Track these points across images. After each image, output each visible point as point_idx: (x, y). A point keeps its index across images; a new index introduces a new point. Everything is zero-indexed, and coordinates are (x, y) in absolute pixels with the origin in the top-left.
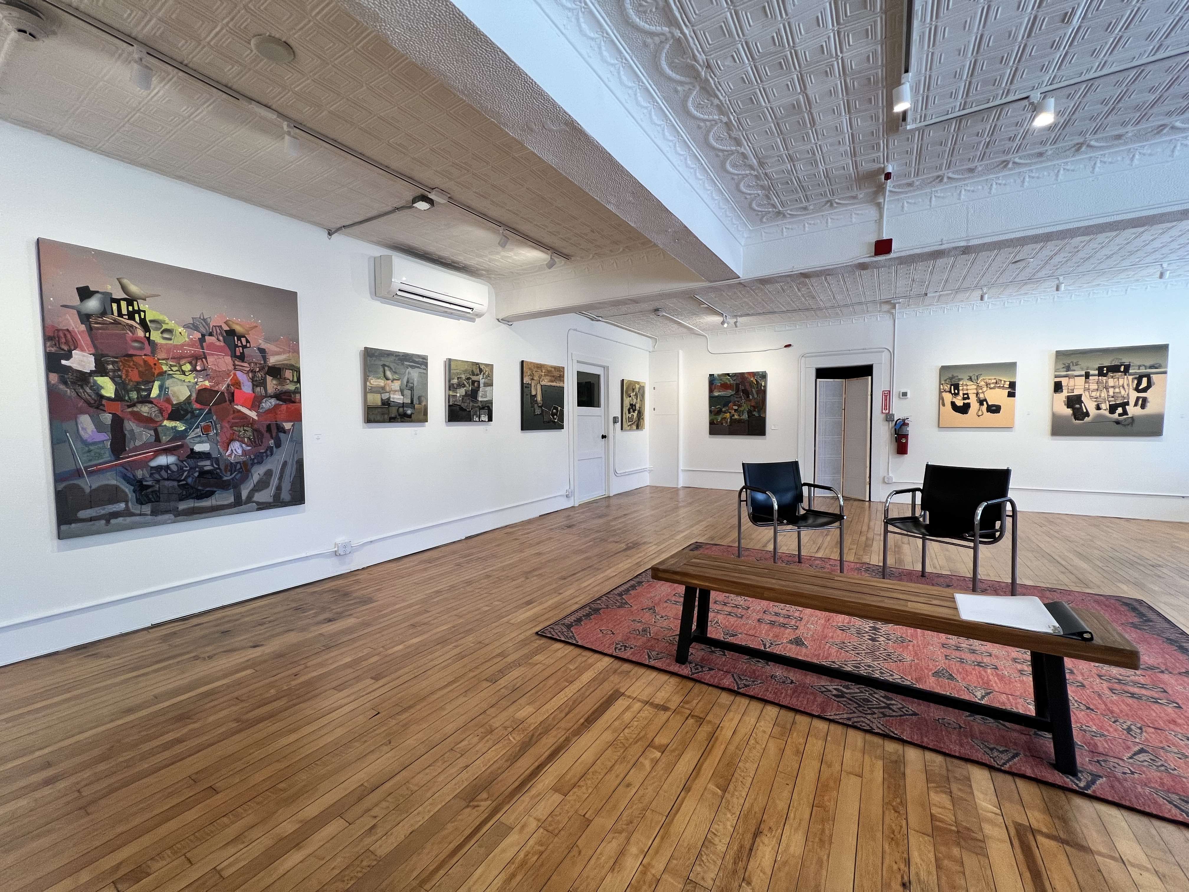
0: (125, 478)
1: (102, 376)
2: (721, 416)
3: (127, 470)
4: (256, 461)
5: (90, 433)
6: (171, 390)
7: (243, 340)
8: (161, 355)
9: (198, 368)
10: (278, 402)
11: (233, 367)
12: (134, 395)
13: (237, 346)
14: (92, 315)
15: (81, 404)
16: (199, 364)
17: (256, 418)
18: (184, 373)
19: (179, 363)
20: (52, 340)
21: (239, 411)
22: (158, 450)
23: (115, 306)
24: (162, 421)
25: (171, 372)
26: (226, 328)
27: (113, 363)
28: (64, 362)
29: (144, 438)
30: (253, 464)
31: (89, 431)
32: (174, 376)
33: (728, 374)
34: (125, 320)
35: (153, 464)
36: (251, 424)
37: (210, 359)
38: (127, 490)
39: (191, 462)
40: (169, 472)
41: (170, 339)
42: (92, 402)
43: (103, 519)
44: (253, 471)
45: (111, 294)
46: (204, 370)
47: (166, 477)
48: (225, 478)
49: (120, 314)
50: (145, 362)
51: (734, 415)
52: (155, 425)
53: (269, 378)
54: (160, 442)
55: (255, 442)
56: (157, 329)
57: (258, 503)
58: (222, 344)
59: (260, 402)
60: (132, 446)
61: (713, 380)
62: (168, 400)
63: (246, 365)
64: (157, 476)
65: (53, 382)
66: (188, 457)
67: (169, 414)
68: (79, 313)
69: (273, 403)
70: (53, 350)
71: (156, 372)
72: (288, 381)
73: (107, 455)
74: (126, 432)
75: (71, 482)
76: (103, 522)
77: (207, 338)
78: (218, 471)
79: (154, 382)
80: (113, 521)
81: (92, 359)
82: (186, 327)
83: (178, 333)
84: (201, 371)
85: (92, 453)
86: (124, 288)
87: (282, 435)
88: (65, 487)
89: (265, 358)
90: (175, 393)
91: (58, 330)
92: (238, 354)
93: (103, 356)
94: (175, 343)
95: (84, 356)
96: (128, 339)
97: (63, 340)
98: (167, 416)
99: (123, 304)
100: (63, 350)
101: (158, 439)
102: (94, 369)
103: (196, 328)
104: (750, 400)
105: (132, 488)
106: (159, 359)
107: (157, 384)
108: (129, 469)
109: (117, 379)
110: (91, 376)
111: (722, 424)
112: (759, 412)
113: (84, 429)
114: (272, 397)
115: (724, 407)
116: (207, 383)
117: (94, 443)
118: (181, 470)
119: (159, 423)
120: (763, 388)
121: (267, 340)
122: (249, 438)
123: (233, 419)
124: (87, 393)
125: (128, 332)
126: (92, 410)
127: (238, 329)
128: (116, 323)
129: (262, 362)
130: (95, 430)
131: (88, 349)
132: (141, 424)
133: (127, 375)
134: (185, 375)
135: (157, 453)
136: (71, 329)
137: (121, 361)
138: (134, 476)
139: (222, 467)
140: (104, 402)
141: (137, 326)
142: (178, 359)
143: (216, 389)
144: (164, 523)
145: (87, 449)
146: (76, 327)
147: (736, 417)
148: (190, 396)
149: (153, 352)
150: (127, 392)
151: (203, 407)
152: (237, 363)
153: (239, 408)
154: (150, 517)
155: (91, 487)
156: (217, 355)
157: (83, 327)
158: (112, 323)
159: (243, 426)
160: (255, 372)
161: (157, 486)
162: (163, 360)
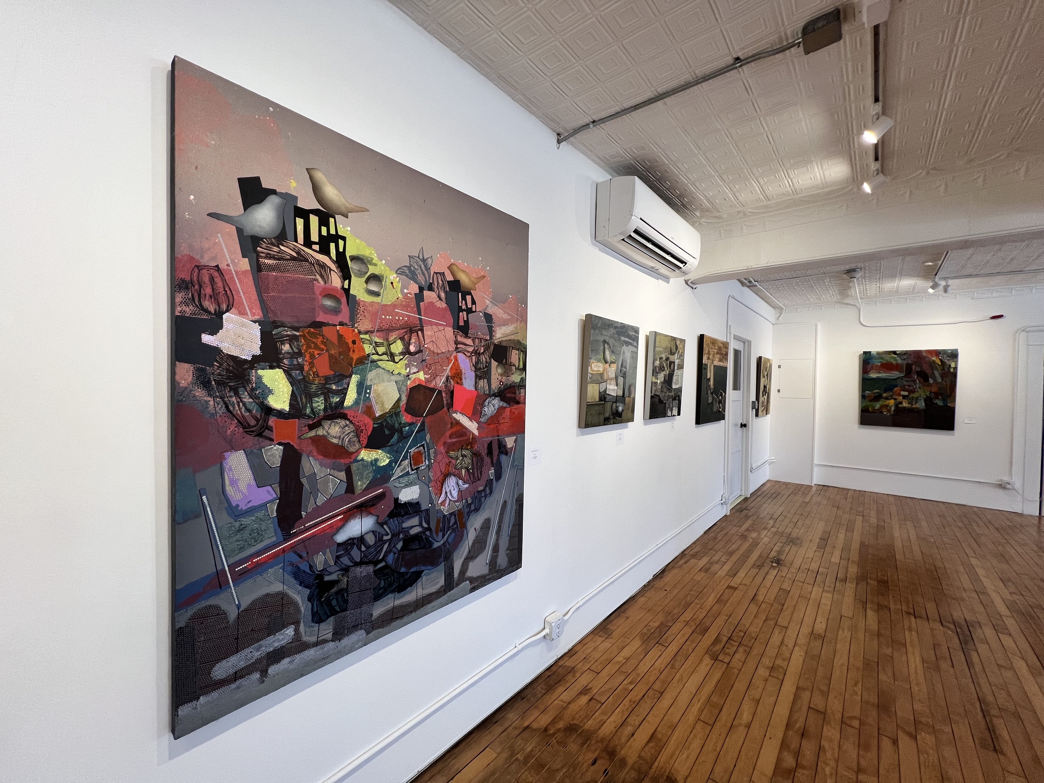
0: (298, 574)
1: (272, 367)
2: (880, 403)
3: (301, 557)
4: (473, 507)
5: (245, 491)
6: (375, 391)
7: (469, 298)
8: (364, 324)
9: (412, 349)
10: (502, 403)
11: (454, 346)
12: (319, 404)
13: (460, 310)
14: (262, 239)
15: (232, 428)
16: (413, 340)
17: (476, 432)
18: (392, 357)
19: (387, 340)
20: (187, 288)
21: (458, 423)
22: (349, 510)
23: (300, 222)
24: (358, 452)
25: (375, 357)
26: (450, 278)
27: (292, 339)
28: (206, 339)
29: (331, 490)
30: (469, 514)
31: (243, 486)
32: (380, 363)
33: (894, 352)
34: (314, 254)
35: (341, 537)
36: (471, 443)
37: (428, 331)
38: (298, 598)
39: (393, 522)
40: (363, 548)
41: (377, 294)
42: (253, 422)
43: (256, 670)
44: (469, 524)
45: (296, 198)
46: (420, 351)
47: (358, 560)
48: (436, 545)
49: (308, 243)
50: (340, 337)
51: (901, 403)
52: (347, 461)
53: (494, 364)
54: (353, 492)
55: (474, 474)
56: (360, 274)
57: (472, 580)
58: (443, 305)
59: (483, 406)
60: (311, 507)
61: (869, 359)
62: (369, 411)
63: (469, 342)
64: (346, 561)
65: (183, 383)
66: (392, 515)
67: (369, 438)
68: (240, 231)
69: (497, 407)
70: (188, 310)
71: (355, 356)
72: (514, 368)
73: (271, 532)
74: (304, 481)
75: (204, 604)
76: (256, 676)
77: (426, 293)
78: (428, 533)
79: (350, 376)
80: (272, 670)
81: (256, 330)
82: (400, 272)
83: (388, 283)
84: (416, 353)
85: (246, 534)
86: (316, 189)
87: (503, 458)
88: (192, 618)
89: (491, 330)
90: (378, 395)
91: (200, 268)
92: (462, 323)
93: (276, 325)
94: (384, 303)
95: (243, 325)
96: (317, 291)
97: (208, 290)
98: (365, 442)
99: (314, 220)
100: (207, 311)
101: (350, 489)
102: (258, 352)
103: (413, 276)
104: (930, 385)
105: (307, 592)
106: (360, 332)
107: (355, 379)
108: (304, 555)
109: (295, 373)
110: (252, 367)
111: (882, 412)
112: (944, 400)
113: (234, 483)
114: (495, 395)
115: (885, 392)
116: (421, 376)
117: (251, 511)
118: (380, 540)
119: (353, 457)
120: (952, 370)
121: (495, 300)
122: (467, 469)
123: (450, 437)
124: (244, 404)
125: (318, 277)
126: (251, 440)
127: (464, 279)
128: (300, 258)
129: (488, 338)
130: (253, 483)
131: (251, 309)
132: (329, 461)
133: (312, 364)
134: (393, 361)
135: (349, 515)
136: (223, 266)
137: (304, 336)
138: (311, 567)
139: (433, 526)
140: (272, 421)
141: (333, 266)
142: (386, 331)
143: (432, 385)
144: (351, 650)
145: (237, 524)
146: (233, 261)
147: (905, 404)
148: (399, 400)
149: (353, 318)
150: (310, 397)
151: (414, 419)
152: (460, 339)
153: (458, 416)
154: (331, 644)
155: (238, 606)
156: (437, 324)
157: (245, 264)
158: (293, 258)
159: (462, 449)
160: (479, 354)
161: (345, 579)
162: (366, 333)
